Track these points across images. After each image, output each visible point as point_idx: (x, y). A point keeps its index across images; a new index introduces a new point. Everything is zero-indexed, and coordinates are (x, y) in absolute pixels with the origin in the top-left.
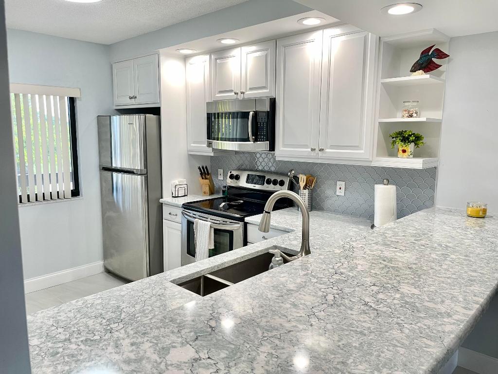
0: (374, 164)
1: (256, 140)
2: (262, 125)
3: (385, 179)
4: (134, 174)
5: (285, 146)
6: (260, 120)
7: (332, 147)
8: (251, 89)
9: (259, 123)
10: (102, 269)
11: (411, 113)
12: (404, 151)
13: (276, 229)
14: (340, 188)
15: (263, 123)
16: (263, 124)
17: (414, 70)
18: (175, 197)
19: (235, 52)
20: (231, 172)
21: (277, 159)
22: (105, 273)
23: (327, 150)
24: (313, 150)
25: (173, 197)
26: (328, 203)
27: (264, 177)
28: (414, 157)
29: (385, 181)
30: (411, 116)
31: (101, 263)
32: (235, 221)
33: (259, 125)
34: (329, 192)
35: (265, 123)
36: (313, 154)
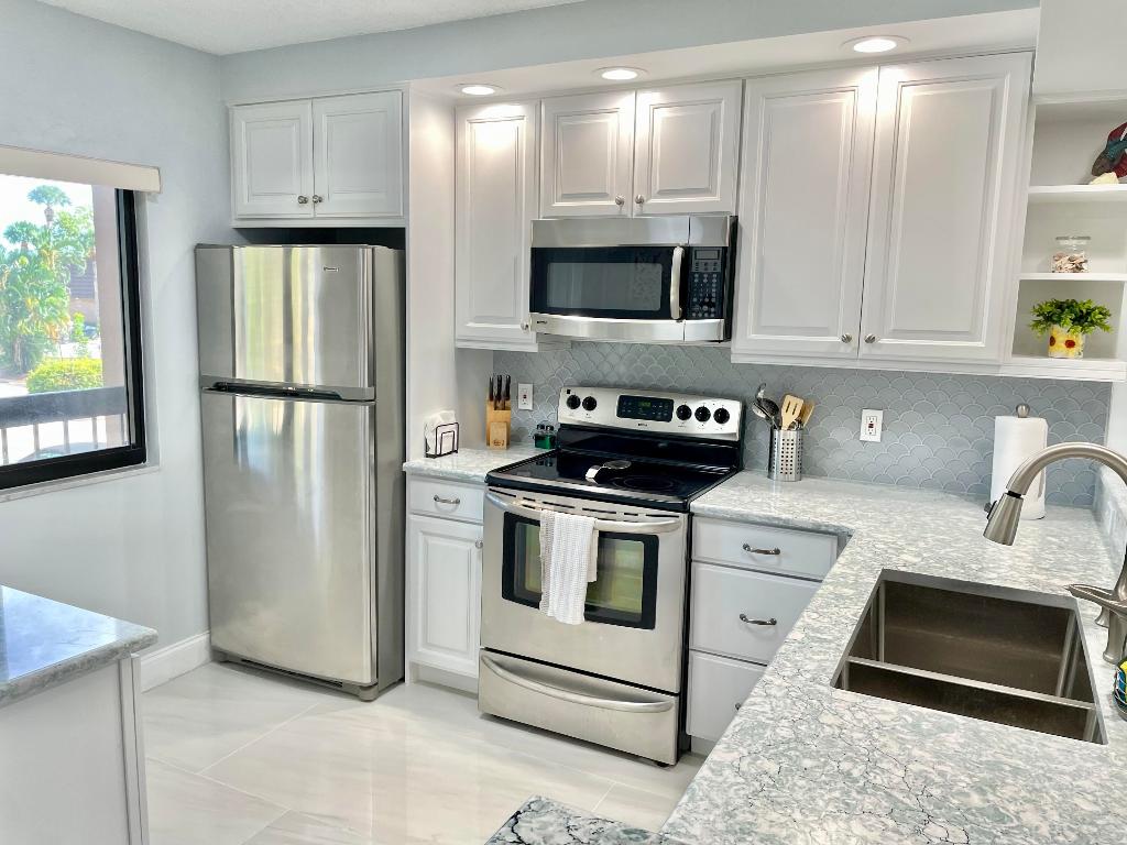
0: (1004, 372)
1: (684, 316)
2: (705, 281)
3: (1022, 404)
4: (341, 399)
5: (760, 329)
6: (697, 267)
7: (896, 333)
8: (662, 193)
9: (697, 276)
10: (205, 655)
11: (1078, 261)
12: (1070, 344)
13: (788, 528)
14: (871, 426)
15: (710, 275)
16: (710, 278)
17: (1098, 170)
18: (434, 456)
19: (625, 102)
20: (568, 392)
21: (734, 360)
22: (215, 665)
23: (884, 341)
24: (847, 339)
25: (428, 456)
26: (836, 460)
27: (671, 403)
28: (1085, 357)
29: (1022, 409)
30: (1078, 269)
31: (200, 639)
32: (664, 512)
33: (696, 281)
34: (839, 435)
35: (715, 276)
36: (845, 349)
